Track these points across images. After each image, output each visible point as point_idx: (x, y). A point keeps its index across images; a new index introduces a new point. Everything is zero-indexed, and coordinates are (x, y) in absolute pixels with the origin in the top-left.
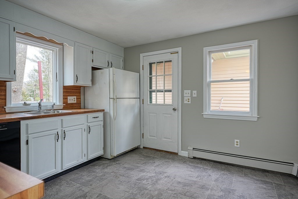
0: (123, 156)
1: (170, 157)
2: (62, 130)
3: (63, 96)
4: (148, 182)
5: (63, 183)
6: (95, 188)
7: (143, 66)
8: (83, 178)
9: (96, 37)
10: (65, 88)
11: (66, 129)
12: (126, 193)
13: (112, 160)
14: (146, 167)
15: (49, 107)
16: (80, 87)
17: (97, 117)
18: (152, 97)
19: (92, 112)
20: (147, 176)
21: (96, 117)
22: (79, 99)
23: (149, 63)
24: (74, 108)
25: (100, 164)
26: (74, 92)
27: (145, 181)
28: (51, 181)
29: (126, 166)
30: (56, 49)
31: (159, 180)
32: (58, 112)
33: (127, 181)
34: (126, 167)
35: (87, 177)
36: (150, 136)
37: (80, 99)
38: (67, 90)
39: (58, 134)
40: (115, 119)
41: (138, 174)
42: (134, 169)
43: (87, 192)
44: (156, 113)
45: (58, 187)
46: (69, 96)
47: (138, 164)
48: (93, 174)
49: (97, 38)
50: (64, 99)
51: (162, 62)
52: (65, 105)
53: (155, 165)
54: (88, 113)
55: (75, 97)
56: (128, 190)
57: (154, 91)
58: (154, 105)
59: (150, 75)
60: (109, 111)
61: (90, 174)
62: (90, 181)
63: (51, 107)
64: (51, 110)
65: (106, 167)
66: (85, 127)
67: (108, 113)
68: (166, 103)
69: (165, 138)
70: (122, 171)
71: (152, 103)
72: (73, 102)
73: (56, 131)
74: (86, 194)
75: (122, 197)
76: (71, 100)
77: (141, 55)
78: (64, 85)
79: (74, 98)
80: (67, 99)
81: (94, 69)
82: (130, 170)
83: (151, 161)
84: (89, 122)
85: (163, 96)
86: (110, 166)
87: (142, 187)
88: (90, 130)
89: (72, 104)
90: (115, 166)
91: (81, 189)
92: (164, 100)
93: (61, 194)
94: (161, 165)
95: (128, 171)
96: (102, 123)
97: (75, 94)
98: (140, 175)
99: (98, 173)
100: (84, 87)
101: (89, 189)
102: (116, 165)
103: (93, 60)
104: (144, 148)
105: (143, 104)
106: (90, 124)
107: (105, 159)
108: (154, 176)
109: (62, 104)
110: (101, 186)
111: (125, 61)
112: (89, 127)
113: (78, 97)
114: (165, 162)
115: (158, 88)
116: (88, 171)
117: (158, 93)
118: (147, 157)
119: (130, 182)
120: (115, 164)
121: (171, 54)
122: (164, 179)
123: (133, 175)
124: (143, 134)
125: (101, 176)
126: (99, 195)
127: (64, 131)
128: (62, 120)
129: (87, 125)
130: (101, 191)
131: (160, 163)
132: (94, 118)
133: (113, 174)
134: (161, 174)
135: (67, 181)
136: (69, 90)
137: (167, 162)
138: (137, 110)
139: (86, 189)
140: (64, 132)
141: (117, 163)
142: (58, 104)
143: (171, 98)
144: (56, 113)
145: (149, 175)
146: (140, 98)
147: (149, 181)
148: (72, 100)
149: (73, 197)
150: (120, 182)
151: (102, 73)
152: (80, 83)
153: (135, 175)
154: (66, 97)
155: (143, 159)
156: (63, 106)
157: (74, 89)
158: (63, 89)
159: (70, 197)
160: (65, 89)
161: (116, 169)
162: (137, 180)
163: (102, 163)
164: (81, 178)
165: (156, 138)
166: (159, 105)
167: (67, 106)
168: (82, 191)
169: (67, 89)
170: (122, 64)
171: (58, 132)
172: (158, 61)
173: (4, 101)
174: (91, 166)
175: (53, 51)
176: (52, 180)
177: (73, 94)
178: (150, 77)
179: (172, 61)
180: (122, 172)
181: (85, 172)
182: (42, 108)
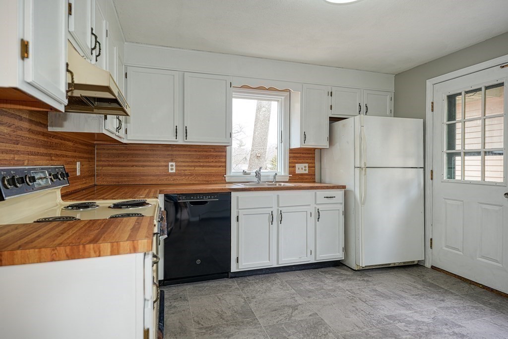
0: (380, 272)
1: (491, 301)
2: (278, 209)
3: (290, 163)
4: (406, 328)
5: (276, 282)
6: (312, 303)
7: (433, 103)
8: (303, 284)
9: (337, 68)
10: (292, 151)
11: (283, 210)
12: (356, 328)
13: (359, 273)
14: (418, 302)
15: (271, 179)
16: (314, 150)
17: (332, 197)
18: (454, 165)
19: (324, 189)
20: (411, 317)
21: (330, 197)
22: (312, 167)
23: (447, 96)
24: (304, 181)
25: (336, 273)
26: (304, 157)
27: (403, 324)
28: (265, 275)
29: (379, 288)
30: (282, 98)
31: (434, 334)
32: (280, 185)
33: (367, 313)
34: (376, 290)
35: (310, 284)
36: (447, 247)
37: (314, 167)
38: (295, 155)
39: (272, 214)
40: (363, 203)
41: (395, 308)
42: (390, 298)
43: (300, 305)
44: (462, 201)
45: (269, 284)
46: (298, 163)
47: (403, 292)
48: (319, 283)
49: (340, 69)
50: (290, 167)
51: (480, 89)
52: (291, 175)
53: (443, 304)
54: (316, 189)
55: (307, 165)
56: (361, 325)
57: (458, 154)
58: (459, 182)
59: (449, 120)
60: (353, 189)
61: (315, 282)
62: (310, 292)
63: (273, 177)
64: (272, 182)
65: (344, 280)
66: (312, 209)
67: (351, 191)
68: (487, 180)
69: (483, 257)
70: (366, 294)
71: (454, 178)
72: (303, 172)
73: (271, 210)
74: (297, 306)
75: (347, 331)
76: (300, 169)
77: (429, 83)
78: (291, 148)
79: (305, 167)
80: (294, 167)
81: (333, 120)
82: (383, 297)
83: (437, 296)
84: (317, 203)
85: (479, 163)
86: (350, 279)
87: (391, 332)
88: (319, 216)
89: (302, 175)
90: (359, 282)
91: (294, 298)
92: (483, 172)
93: (269, 294)
94: (455, 309)
95: (377, 297)
96: (341, 208)
97: (307, 161)
98: (398, 312)
99: (326, 284)
100: (321, 149)
101: (304, 301)
102: (362, 282)
103: (331, 106)
104: (433, 267)
105: (432, 179)
106: (320, 207)
107: (347, 268)
108: (428, 324)
109: (287, 174)
110: (322, 303)
111: (396, 99)
112: (318, 212)
113: (311, 165)
114: (470, 307)
115: (467, 148)
116: (314, 278)
117: (467, 158)
118: (431, 285)
119: (372, 316)
120: (360, 280)
121: (503, 68)
122: (447, 335)
123: (383, 307)
124: (431, 239)
125: (329, 290)
126: (314, 314)
127: (281, 211)
128: (278, 196)
129: (315, 207)
130: (319, 311)
131: (456, 306)
132: (327, 197)
133: (349, 293)
134: (446, 325)
135: (282, 282)
136: (297, 155)
137: (477, 308)
138: (415, 191)
139: (300, 300)
140: (281, 213)
141: (363, 280)
142: (283, 174)
143: (502, 169)
144: (277, 185)
145: (417, 317)
146: (424, 168)
147: (412, 327)
148: (302, 168)
149: (281, 303)
150: (354, 309)
151: (344, 125)
152: (310, 144)
153: (387, 308)
154: (293, 165)
155: (419, 287)
156: (288, 178)
157: (306, 153)
158: (290, 153)
159: (277, 301)
160: (292, 153)
161: (357, 287)
162: (388, 317)
163: (339, 272)
164: (300, 283)
165: (461, 253)
166: (470, 183)
167: (295, 177)
168: (294, 300)
169: (294, 153)
170: (389, 105)
171: (272, 212)
172: (467, 90)
173: (224, 168)
174: (322, 272)
175: (278, 101)
176: (267, 275)
177: (304, 161)
178: (449, 126)
179: (505, 84)
180: (367, 296)
181: (309, 278)
182: (262, 179)
